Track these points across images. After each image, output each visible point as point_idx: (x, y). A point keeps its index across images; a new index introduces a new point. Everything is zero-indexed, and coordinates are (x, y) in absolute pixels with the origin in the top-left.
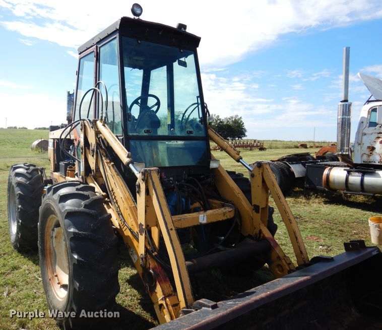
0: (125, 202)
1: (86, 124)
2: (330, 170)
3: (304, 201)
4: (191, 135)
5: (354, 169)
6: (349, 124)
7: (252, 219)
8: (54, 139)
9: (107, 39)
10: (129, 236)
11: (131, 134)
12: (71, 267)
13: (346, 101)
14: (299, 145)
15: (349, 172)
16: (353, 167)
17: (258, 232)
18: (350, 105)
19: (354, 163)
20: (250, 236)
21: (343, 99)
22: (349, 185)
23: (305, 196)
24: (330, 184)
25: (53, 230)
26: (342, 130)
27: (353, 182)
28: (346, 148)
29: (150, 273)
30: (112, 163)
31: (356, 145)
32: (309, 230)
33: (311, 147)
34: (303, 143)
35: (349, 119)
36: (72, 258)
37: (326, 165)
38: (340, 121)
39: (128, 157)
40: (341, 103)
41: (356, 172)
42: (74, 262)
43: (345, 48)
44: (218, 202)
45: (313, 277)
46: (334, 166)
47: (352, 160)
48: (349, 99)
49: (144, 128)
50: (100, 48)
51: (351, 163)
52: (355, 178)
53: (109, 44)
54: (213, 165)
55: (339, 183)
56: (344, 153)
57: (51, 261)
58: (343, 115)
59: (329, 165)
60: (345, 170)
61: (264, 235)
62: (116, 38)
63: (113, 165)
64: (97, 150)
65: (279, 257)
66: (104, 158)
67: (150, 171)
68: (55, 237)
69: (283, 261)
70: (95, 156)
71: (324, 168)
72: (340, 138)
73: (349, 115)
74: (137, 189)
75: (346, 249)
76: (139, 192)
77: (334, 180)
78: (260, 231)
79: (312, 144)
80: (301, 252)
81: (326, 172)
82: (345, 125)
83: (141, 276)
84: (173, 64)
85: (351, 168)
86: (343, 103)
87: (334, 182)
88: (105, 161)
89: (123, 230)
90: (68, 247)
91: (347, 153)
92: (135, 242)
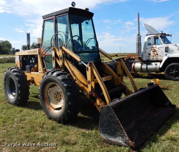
0: (80, 75)
1: (55, 48)
2: (135, 64)
3: (125, 78)
4: (94, 51)
5: (144, 63)
6: (141, 45)
7: (118, 80)
8: (20, 56)
9: (62, 14)
10: (82, 86)
11: (76, 51)
12: (67, 98)
13: (139, 35)
14: (114, 55)
15: (142, 64)
16: (143, 62)
17: (120, 83)
18: (141, 37)
19: (143, 60)
20: (117, 86)
21: (138, 34)
22: (142, 69)
23: (125, 76)
24: (135, 70)
25: (48, 89)
26: (138, 47)
27: (144, 68)
28: (140, 54)
29: (94, 96)
30: (71, 62)
31: (144, 53)
32: (130, 87)
33: (120, 56)
34: (116, 54)
35: (141, 42)
36: (67, 94)
37: (133, 62)
38: (137, 43)
39: (80, 59)
40: (137, 36)
41: (144, 64)
42: (68, 95)
43: (137, 13)
44: (105, 75)
45: (142, 91)
46: (136, 62)
47: (142, 59)
48: (140, 34)
49: (79, 48)
50: (57, 17)
51: (142, 60)
52: (144, 66)
53: (62, 17)
54: (102, 61)
55: (138, 69)
56: (140, 56)
57: (47, 101)
58: (138, 41)
59: (134, 62)
60: (140, 63)
61: (122, 84)
62: (66, 14)
63: (71, 63)
64: (63, 58)
65: (128, 91)
66: (67, 60)
67: (92, 62)
68: (49, 92)
69: (130, 92)
70: (62, 60)
71: (132, 63)
72: (138, 50)
73: (141, 41)
74: (86, 69)
75: (148, 85)
76: (88, 70)
77: (136, 68)
78: (121, 83)
79: (120, 55)
80: (136, 88)
81: (133, 65)
82: (139, 45)
83: (89, 99)
84: (81, 24)
85: (142, 62)
86: (138, 36)
87: (136, 69)
88: (67, 61)
89: (79, 85)
90: (64, 91)
91: (141, 56)
92: (86, 88)
